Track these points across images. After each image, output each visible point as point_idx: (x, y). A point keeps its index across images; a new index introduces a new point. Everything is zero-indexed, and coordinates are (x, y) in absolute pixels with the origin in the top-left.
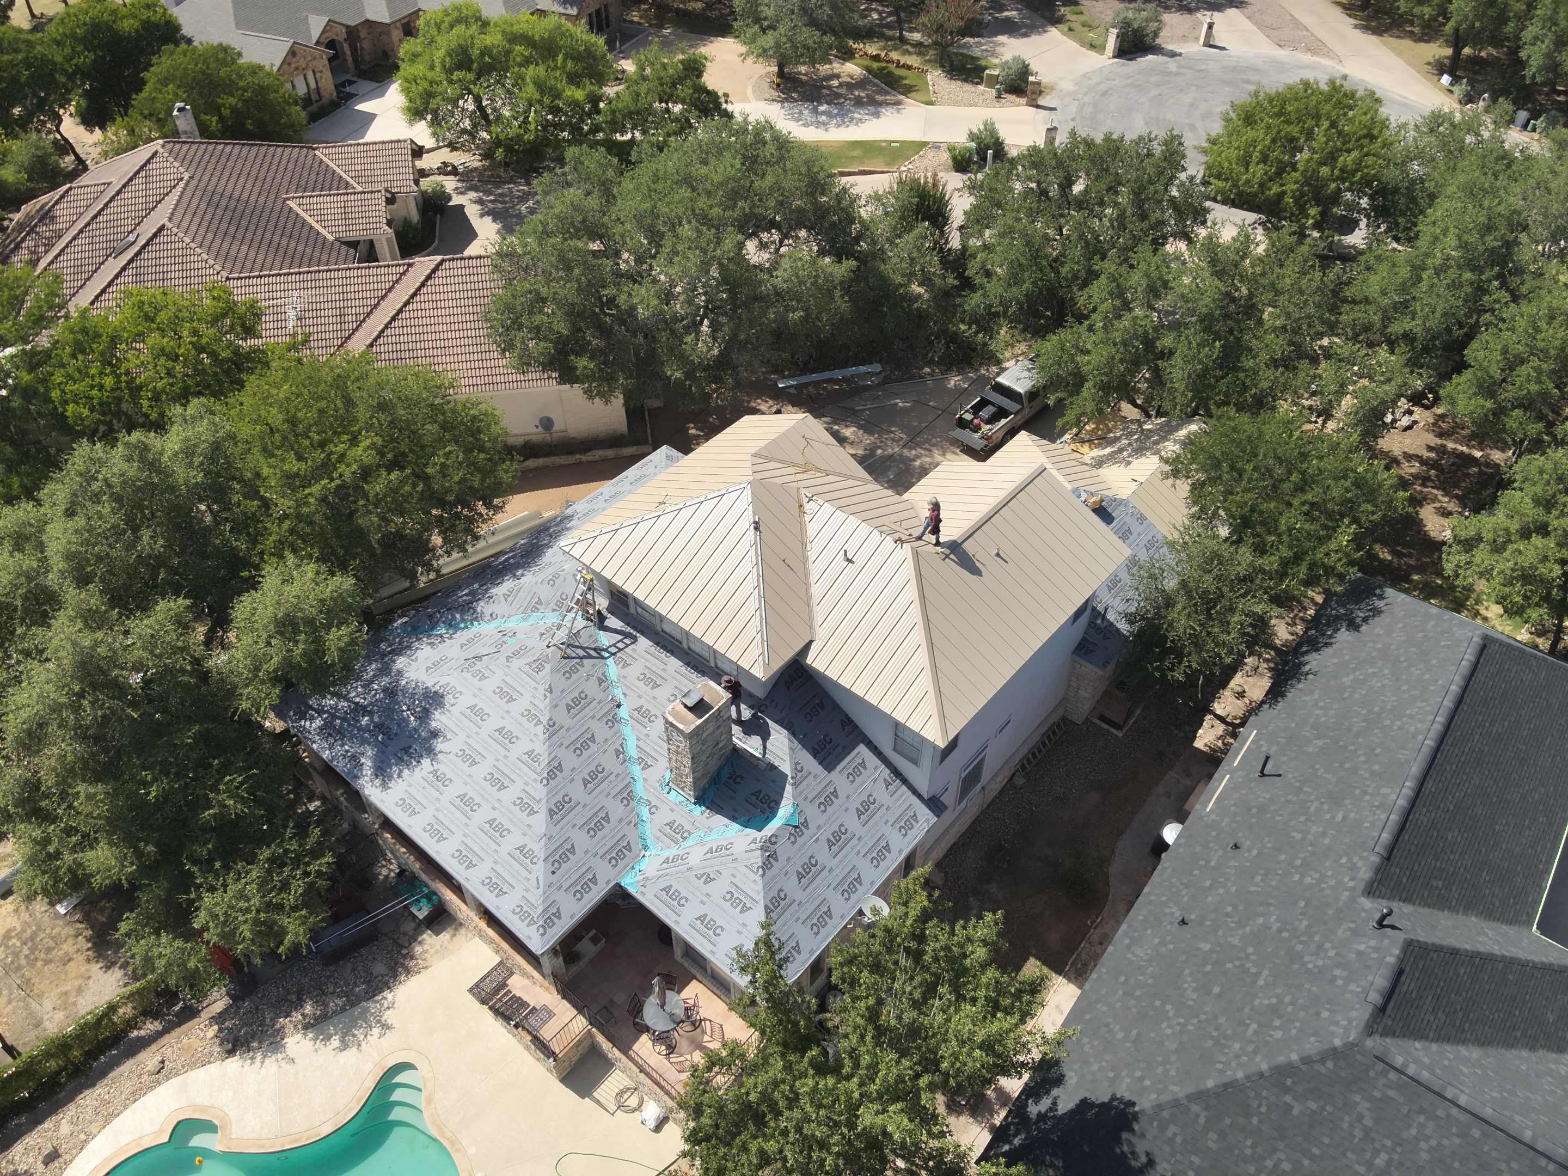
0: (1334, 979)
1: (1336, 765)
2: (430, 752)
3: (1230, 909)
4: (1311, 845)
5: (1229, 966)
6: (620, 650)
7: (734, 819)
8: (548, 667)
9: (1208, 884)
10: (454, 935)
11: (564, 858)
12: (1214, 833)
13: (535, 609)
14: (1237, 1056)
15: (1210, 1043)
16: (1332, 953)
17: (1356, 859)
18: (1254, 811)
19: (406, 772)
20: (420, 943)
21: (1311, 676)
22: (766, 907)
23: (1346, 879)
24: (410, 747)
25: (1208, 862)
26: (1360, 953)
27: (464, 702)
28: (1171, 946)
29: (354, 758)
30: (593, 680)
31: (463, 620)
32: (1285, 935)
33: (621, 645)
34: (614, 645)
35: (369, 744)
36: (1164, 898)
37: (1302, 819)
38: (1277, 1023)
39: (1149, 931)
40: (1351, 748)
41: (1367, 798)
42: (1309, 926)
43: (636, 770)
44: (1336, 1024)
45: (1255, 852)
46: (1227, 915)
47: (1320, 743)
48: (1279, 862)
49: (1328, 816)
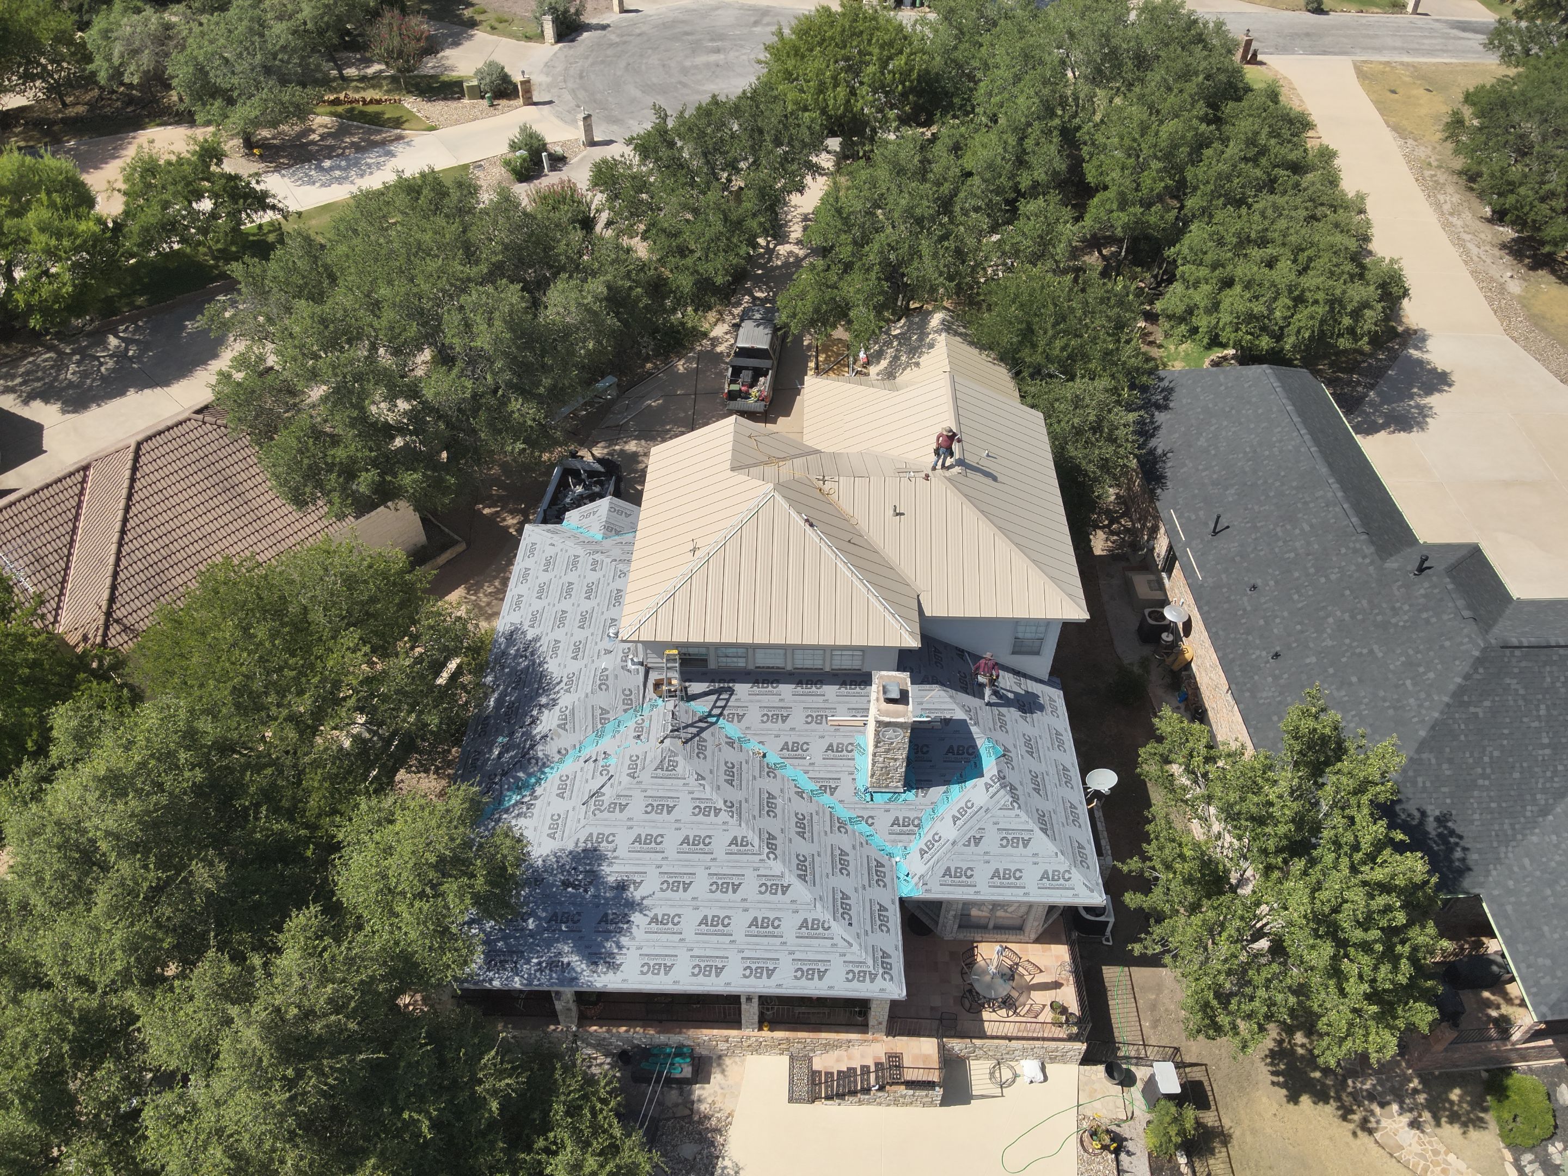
0: (1427, 621)
1: (1263, 498)
2: (632, 905)
3: (1299, 627)
4: (1308, 555)
5: (1344, 660)
6: (724, 708)
7: (947, 782)
8: (679, 759)
9: (1262, 622)
10: (723, 1071)
11: (846, 908)
12: (1225, 590)
13: (604, 721)
14: (1420, 706)
15: (1391, 712)
16: (1406, 607)
17: (1351, 545)
18: (1237, 559)
19: (624, 940)
20: (699, 1101)
21: (1169, 455)
22: (1041, 829)
23: (1360, 560)
24: (606, 915)
25: (1245, 610)
26: (1425, 596)
27: (624, 840)
28: (1286, 676)
29: (554, 965)
30: (725, 748)
31: (530, 775)
32: (1360, 617)
33: (720, 703)
34: (714, 707)
35: (558, 941)
36: (1240, 651)
37: (1280, 543)
38: (1421, 670)
39: (1256, 677)
40: (1260, 482)
41: (1312, 505)
42: (1370, 602)
43: (826, 799)
44: (1462, 644)
45: (1272, 583)
46: (1302, 632)
47: (1233, 491)
48: (1298, 579)
49: (1297, 531)
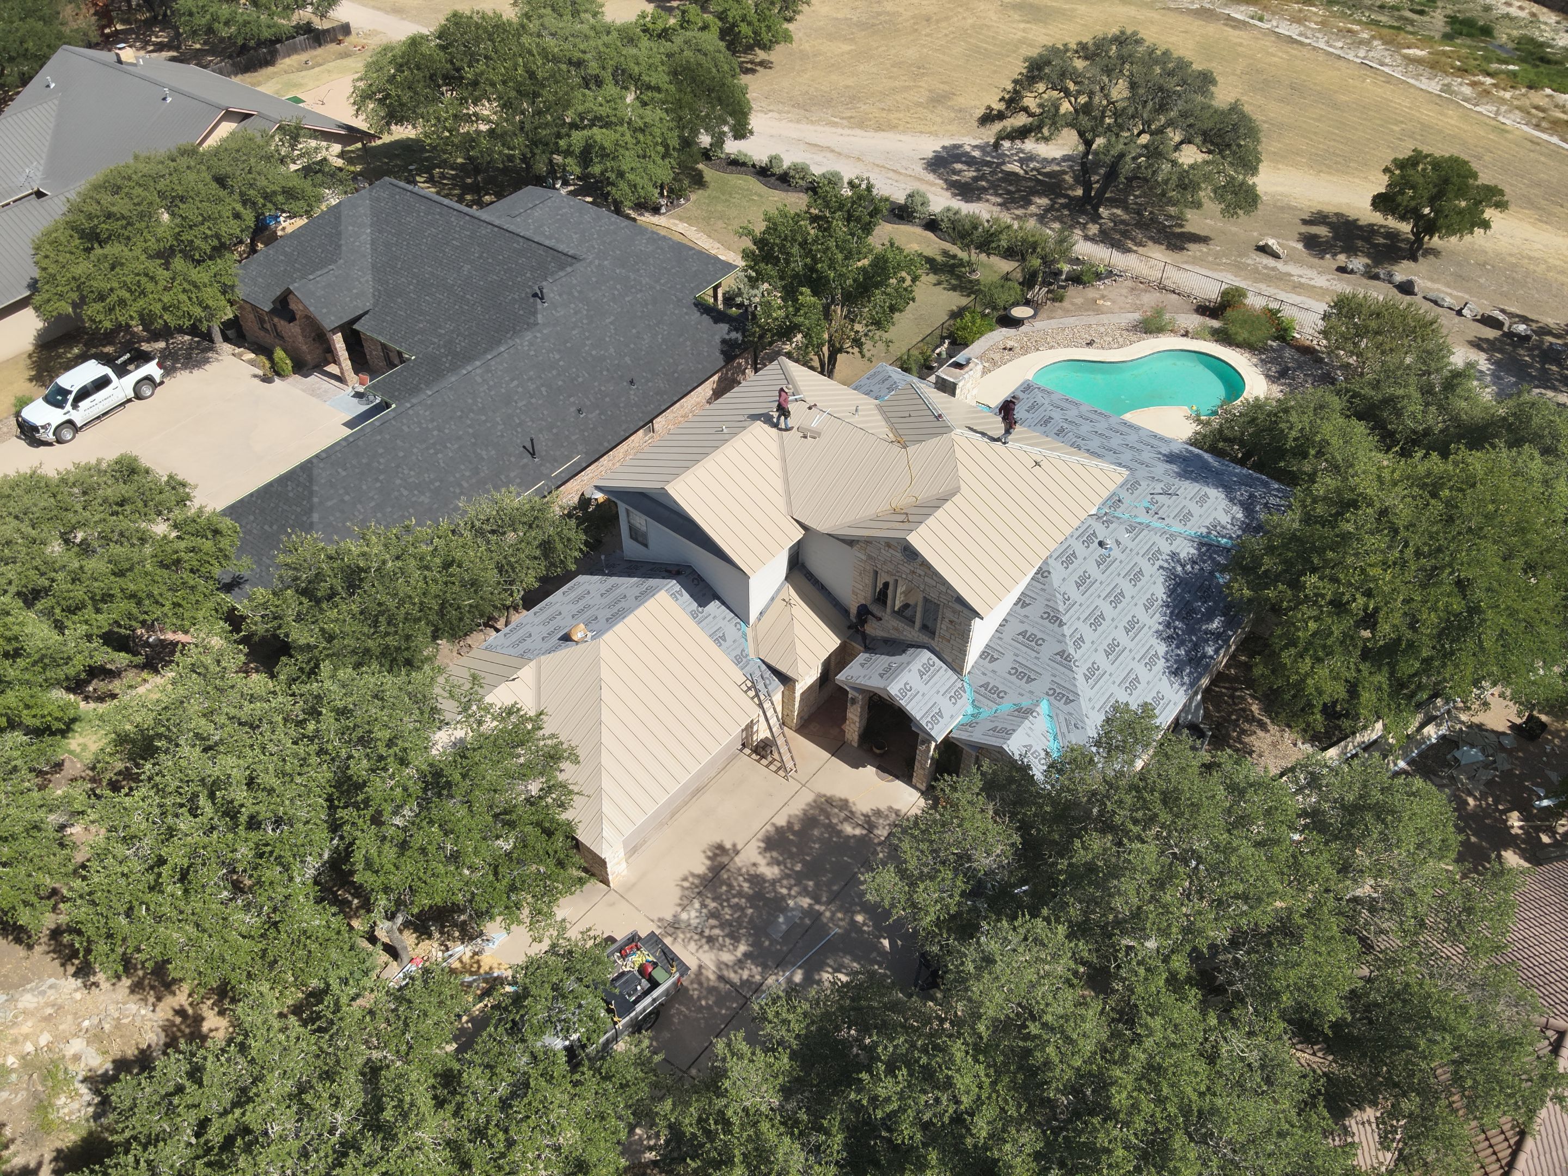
0: (580, 292)
1: (489, 424)
3: (604, 372)
4: (540, 377)
5: (621, 338)
9: (607, 399)
12: (585, 433)
14: (641, 290)
15: (650, 306)
16: (572, 306)
17: (526, 348)
18: (555, 431)
23: (539, 340)
25: (599, 414)
26: (560, 295)
32: (587, 333)
37: (533, 400)
39: (651, 393)
40: (471, 431)
41: (492, 383)
42: (573, 329)
45: (572, 399)
46: (608, 370)
47: (484, 453)
48: (563, 380)
49: (520, 390)
